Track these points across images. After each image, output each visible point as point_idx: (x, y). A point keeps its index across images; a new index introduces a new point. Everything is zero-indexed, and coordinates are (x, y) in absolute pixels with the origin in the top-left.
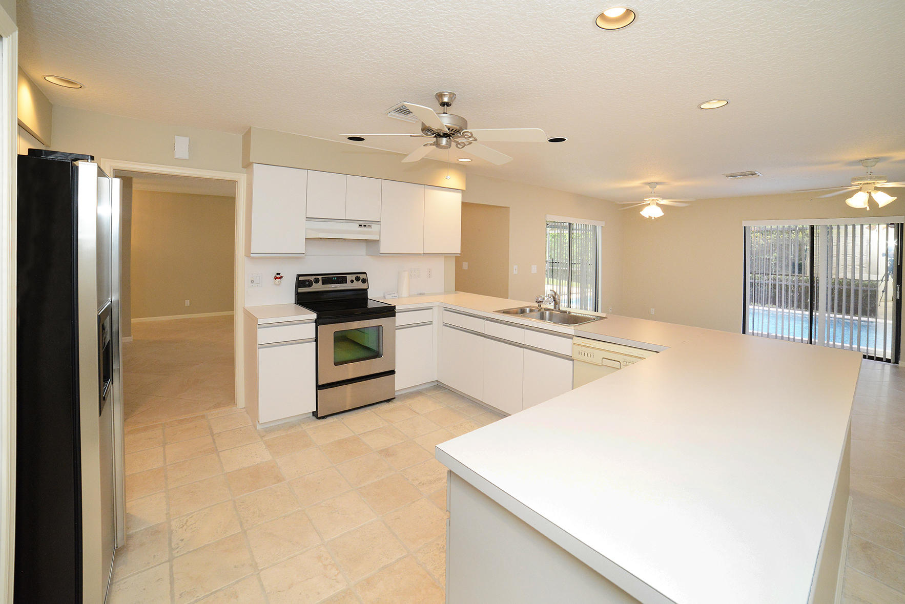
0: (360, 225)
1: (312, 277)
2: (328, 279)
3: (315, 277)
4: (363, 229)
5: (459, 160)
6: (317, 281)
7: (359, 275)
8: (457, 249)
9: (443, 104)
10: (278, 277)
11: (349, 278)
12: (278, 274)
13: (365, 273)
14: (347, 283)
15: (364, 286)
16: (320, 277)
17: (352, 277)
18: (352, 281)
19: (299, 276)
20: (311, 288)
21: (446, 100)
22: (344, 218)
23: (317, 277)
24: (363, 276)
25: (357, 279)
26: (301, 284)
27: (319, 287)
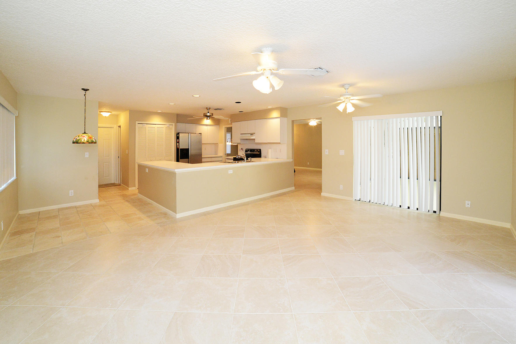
0: (251, 135)
10: (242, 149)
15: (259, 153)
16: (250, 150)
18: (256, 152)
19: (246, 149)
22: (247, 133)
24: (259, 150)
25: (257, 151)
26: (246, 151)
27: (249, 152)
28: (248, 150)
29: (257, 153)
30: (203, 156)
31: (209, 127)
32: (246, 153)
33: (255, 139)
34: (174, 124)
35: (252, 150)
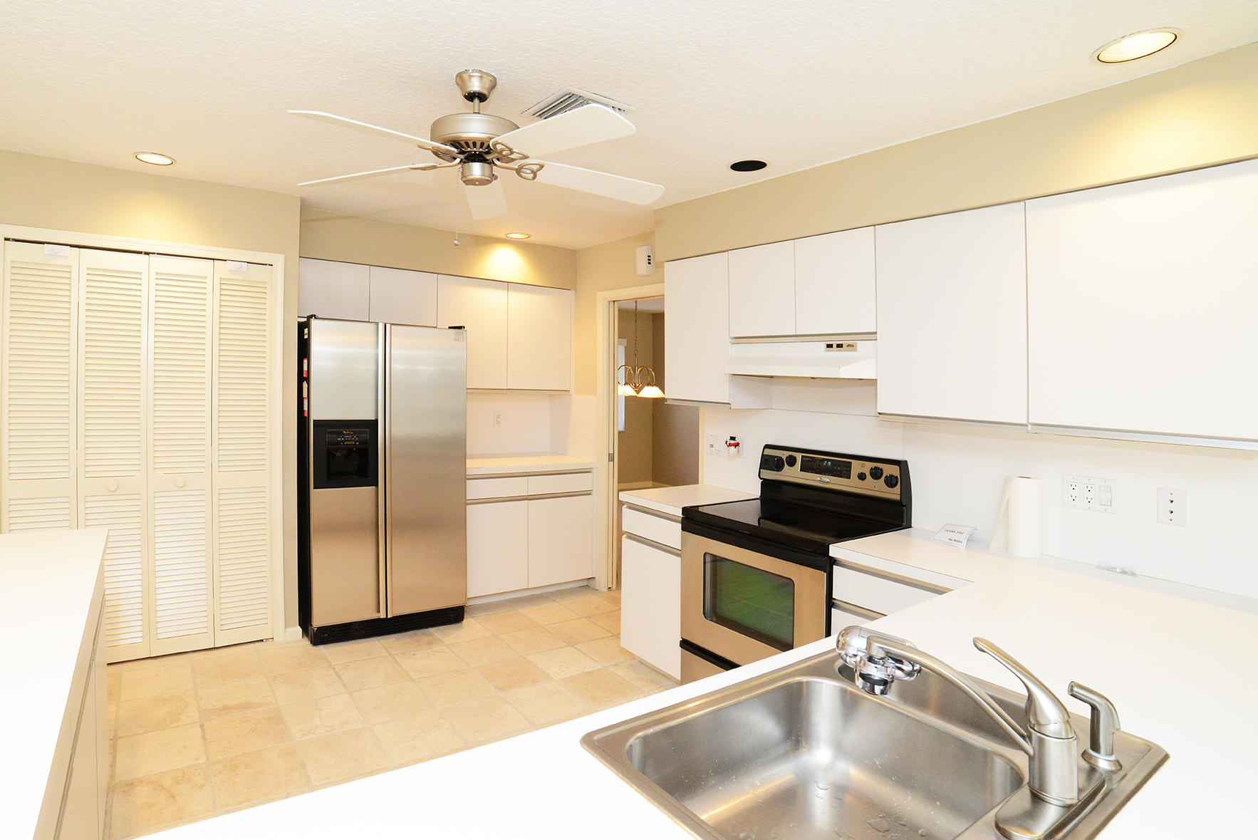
0: (830, 346)
1: (785, 452)
2: (814, 461)
3: (790, 453)
4: (835, 353)
6: (792, 462)
7: (882, 466)
9: (471, 97)
10: (733, 442)
11: (857, 467)
12: (733, 438)
13: (901, 463)
14: (849, 478)
15: (894, 494)
16: (799, 456)
17: (863, 466)
18: (862, 477)
19: (767, 447)
20: (779, 473)
22: (794, 334)
23: (794, 454)
24: (894, 471)
25: (876, 474)
26: (768, 462)
27: (792, 474)
28: (784, 455)
29: (877, 489)
30: (473, 466)
31: (516, 297)
32: (771, 475)
33: (873, 382)
34: (278, 260)
35: (826, 460)
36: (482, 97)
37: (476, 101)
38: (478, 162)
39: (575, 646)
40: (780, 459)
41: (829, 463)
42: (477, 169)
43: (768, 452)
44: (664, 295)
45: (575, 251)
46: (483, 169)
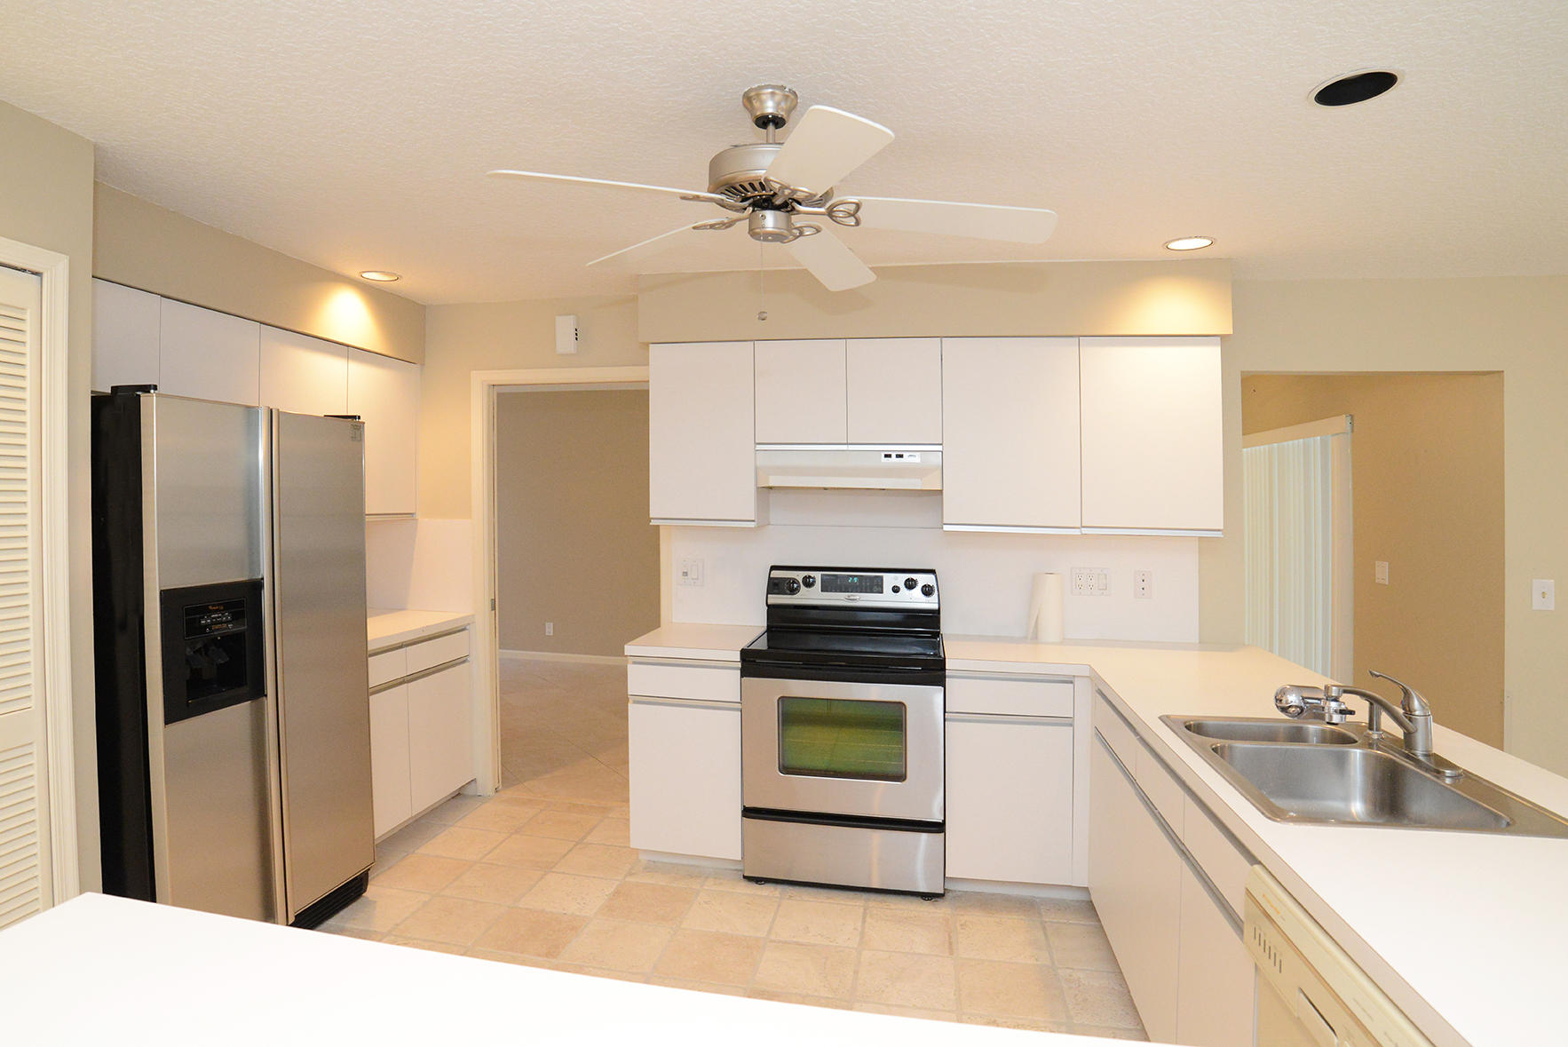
1: (799, 572)
2: (836, 578)
3: (806, 573)
5: (1172, 246)
6: (808, 583)
7: (914, 576)
8: (1214, 518)
9: (763, 122)
11: (887, 580)
13: (932, 572)
14: (881, 592)
16: (818, 575)
17: (896, 579)
19: (774, 568)
20: (794, 596)
21: (770, 108)
23: (812, 574)
24: (929, 580)
25: (911, 585)
26: (775, 586)
27: (809, 596)
28: (798, 575)
29: (913, 600)
32: (782, 600)
35: (851, 576)
36: (778, 122)
37: (771, 127)
38: (771, 209)
39: (553, 870)
40: (795, 581)
41: (855, 579)
42: (770, 219)
43: (776, 574)
44: (648, 381)
45: (425, 307)
46: (776, 219)
